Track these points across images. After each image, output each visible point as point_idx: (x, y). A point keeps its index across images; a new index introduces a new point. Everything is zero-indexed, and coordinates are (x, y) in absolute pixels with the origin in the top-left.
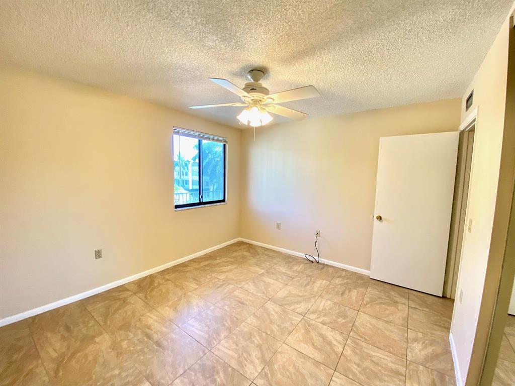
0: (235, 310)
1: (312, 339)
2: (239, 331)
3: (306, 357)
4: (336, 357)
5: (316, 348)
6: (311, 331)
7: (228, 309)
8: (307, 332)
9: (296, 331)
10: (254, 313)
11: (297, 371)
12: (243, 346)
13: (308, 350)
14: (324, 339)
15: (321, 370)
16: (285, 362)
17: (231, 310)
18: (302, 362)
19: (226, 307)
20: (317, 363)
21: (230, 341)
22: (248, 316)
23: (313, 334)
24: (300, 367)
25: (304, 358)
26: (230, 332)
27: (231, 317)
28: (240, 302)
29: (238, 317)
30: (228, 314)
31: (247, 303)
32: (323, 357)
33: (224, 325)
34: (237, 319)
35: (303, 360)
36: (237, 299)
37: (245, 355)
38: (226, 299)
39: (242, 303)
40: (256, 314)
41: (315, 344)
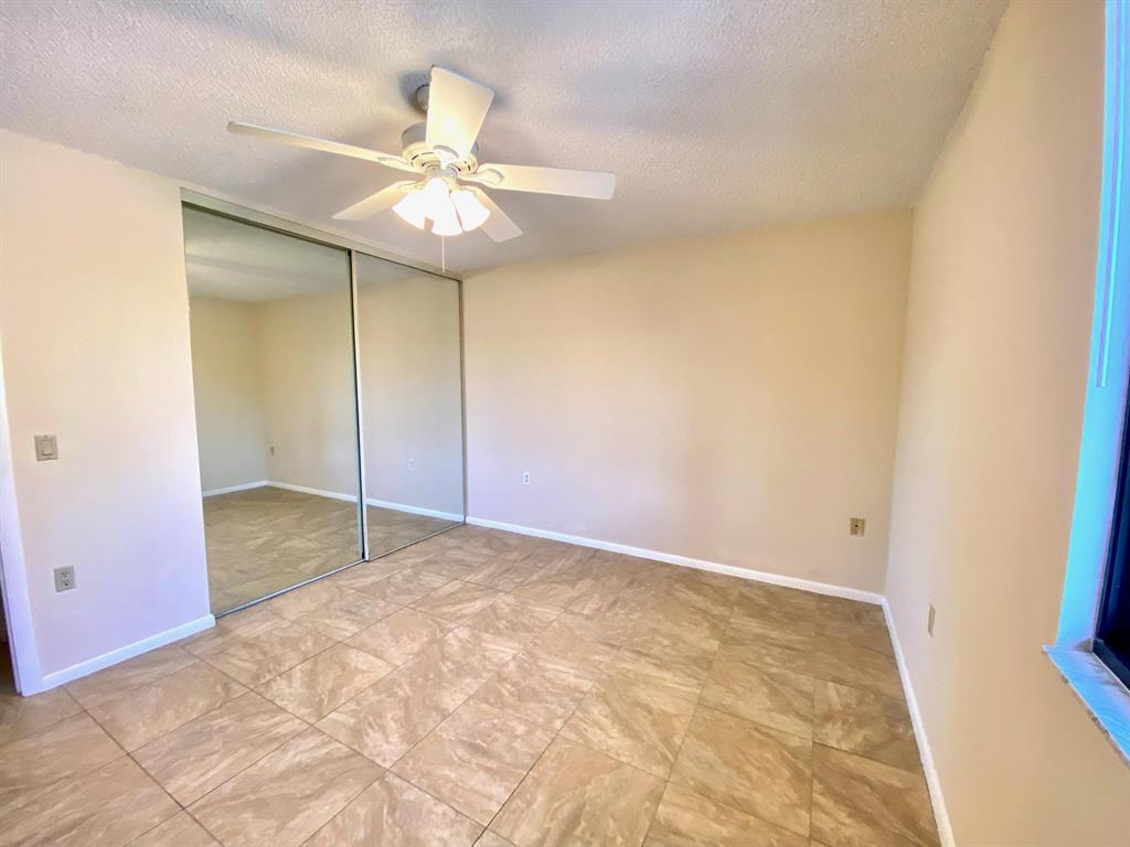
0: (495, 725)
2: (482, 677)
7: (514, 723)
10: (444, 718)
12: (473, 655)
17: (505, 724)
19: (521, 729)
21: (496, 660)
22: (460, 710)
26: (498, 674)
27: (502, 703)
28: (485, 753)
29: (484, 706)
30: (510, 712)
31: (460, 752)
33: (514, 684)
34: (486, 701)
36: (493, 765)
37: (470, 646)
38: (528, 761)
39: (475, 749)
40: (438, 718)
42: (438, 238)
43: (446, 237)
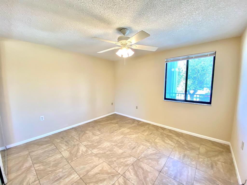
1: (103, 174)
3: (93, 168)
4: (87, 182)
5: (97, 174)
6: (108, 175)
8: (108, 173)
9: (110, 168)
11: (88, 163)
13: (96, 170)
14: (101, 181)
15: (84, 172)
16: (94, 160)
18: (91, 166)
20: (88, 171)
23: (106, 176)
24: (90, 165)
25: (92, 167)
32: (90, 176)
35: (92, 166)
41: (98, 175)
42: (124, 58)
43: (125, 58)
